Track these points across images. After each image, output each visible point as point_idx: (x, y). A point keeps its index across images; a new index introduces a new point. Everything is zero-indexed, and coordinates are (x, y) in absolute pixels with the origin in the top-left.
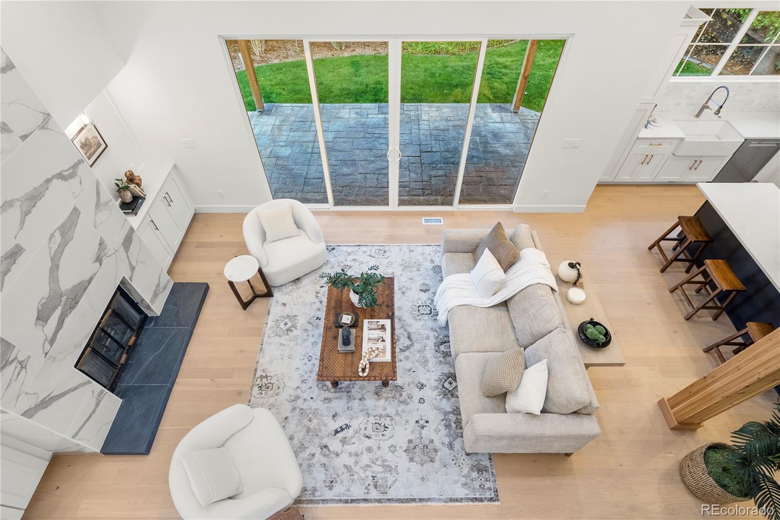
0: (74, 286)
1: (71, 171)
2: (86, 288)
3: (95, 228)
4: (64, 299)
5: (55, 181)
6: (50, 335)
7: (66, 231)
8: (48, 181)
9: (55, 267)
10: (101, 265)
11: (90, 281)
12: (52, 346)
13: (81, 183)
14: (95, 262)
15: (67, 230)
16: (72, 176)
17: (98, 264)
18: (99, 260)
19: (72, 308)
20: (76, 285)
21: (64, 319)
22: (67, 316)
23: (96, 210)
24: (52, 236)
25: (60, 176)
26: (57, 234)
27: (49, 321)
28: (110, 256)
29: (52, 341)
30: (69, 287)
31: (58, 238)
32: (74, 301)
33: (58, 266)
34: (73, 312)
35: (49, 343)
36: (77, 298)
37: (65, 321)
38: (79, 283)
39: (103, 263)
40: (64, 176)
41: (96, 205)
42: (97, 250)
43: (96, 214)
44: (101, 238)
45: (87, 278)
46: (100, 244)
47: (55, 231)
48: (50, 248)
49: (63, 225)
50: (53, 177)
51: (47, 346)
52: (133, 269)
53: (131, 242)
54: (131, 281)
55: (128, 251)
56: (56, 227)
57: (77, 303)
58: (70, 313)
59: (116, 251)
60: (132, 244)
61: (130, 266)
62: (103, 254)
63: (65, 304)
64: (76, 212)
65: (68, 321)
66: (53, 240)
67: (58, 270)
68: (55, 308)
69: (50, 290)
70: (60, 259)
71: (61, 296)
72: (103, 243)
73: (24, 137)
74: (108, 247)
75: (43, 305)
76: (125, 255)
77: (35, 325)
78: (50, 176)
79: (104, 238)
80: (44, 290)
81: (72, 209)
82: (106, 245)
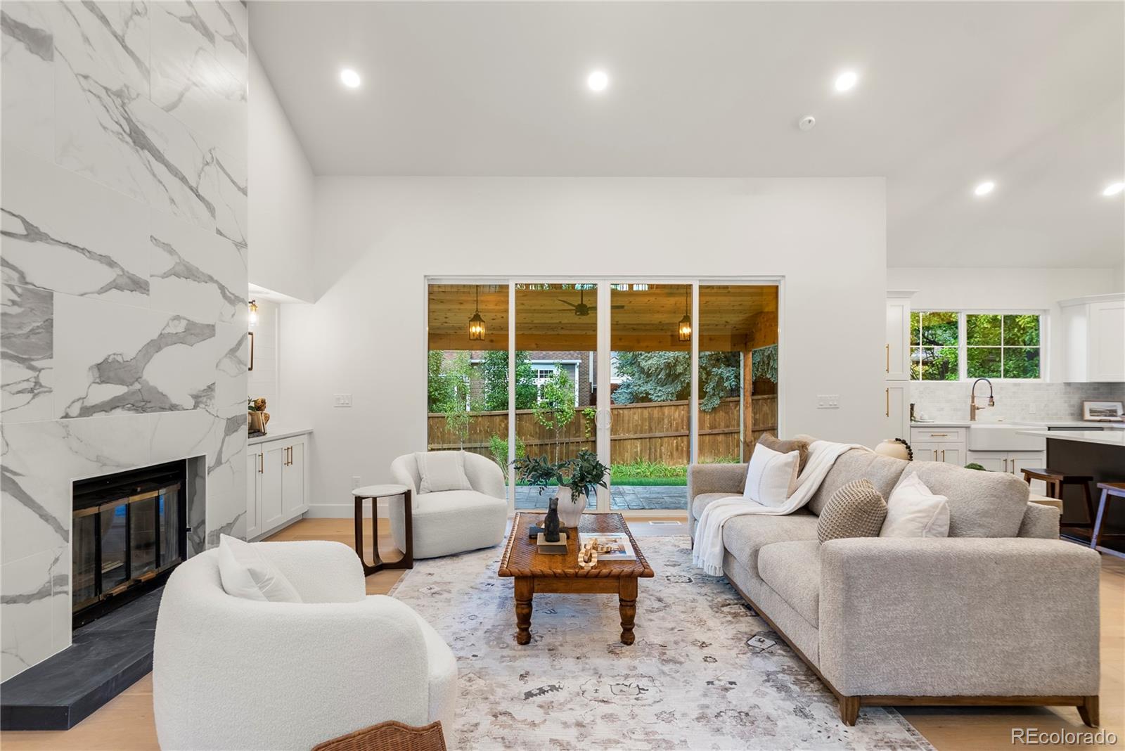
0: (156, 388)
1: (233, 297)
2: (163, 409)
3: (217, 367)
4: (137, 386)
5: (215, 286)
6: (88, 404)
7: (192, 332)
8: (211, 279)
9: (156, 346)
10: (194, 408)
11: (172, 408)
12: (80, 415)
14: (192, 397)
16: (231, 301)
17: (192, 402)
18: (197, 400)
19: (135, 407)
20: (158, 391)
21: (118, 407)
22: (123, 407)
23: (228, 353)
24: (177, 318)
25: (222, 289)
26: (183, 324)
27: (104, 385)
28: (210, 413)
29: (87, 411)
30: (152, 384)
31: (180, 327)
32: (143, 403)
33: (159, 349)
34: (132, 413)
35: (81, 409)
36: (149, 405)
37: (118, 411)
38: (162, 394)
39: (198, 410)
40: (224, 292)
41: (231, 350)
42: (202, 389)
43: (226, 356)
44: (214, 383)
45: (173, 400)
46: (209, 387)
47: (185, 319)
48: (168, 325)
49: (194, 324)
50: (217, 282)
51: (75, 410)
52: (219, 462)
53: (236, 431)
54: (208, 474)
55: (227, 435)
56: (187, 317)
57: (144, 410)
58: (129, 409)
59: (217, 416)
60: (235, 433)
61: (218, 455)
62: (204, 399)
63: (134, 393)
64: (212, 330)
65: (118, 413)
66: (176, 322)
67: (157, 352)
68: (122, 383)
69: (134, 358)
70: (167, 345)
71: (137, 380)
72: (212, 391)
73: (219, 232)
74: (213, 401)
75: (115, 361)
76: (222, 434)
77: (91, 368)
78: (215, 278)
79: (217, 388)
80: (129, 349)
81: (211, 323)
82: (214, 397)
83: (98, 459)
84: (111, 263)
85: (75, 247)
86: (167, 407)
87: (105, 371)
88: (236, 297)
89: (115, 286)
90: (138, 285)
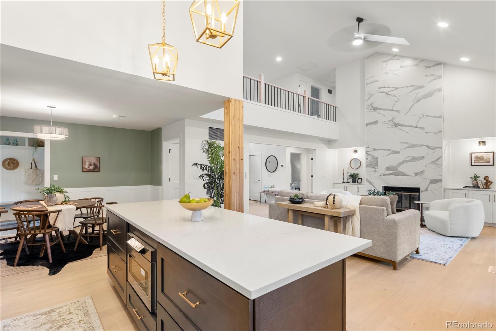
3: (425, 166)
4: (396, 171)
5: (425, 146)
6: (385, 174)
8: (423, 145)
9: (402, 163)
10: (415, 176)
11: (407, 176)
12: (383, 176)
13: (433, 153)
14: (415, 173)
15: (414, 159)
16: (432, 149)
17: (415, 175)
18: (416, 175)
19: (396, 175)
20: (402, 172)
21: (391, 175)
22: (393, 175)
23: (431, 162)
24: (409, 157)
25: (428, 147)
26: (411, 158)
27: (388, 171)
28: (422, 178)
29: (384, 175)
30: (400, 171)
31: (410, 158)
32: (398, 174)
33: (403, 164)
34: (394, 176)
38: (404, 173)
39: (417, 177)
40: (429, 147)
41: (433, 162)
42: (419, 172)
43: (430, 163)
45: (408, 174)
46: (422, 171)
48: (406, 159)
49: (415, 157)
50: (425, 145)
51: (382, 175)
52: (426, 190)
53: (436, 183)
54: (421, 192)
55: (431, 184)
56: (412, 156)
57: (398, 176)
59: (426, 179)
60: (435, 184)
61: (426, 188)
62: (420, 174)
63: (395, 172)
64: (423, 158)
66: (409, 158)
68: (392, 170)
69: (395, 166)
70: (405, 163)
71: (396, 170)
72: (423, 172)
73: (426, 133)
74: (423, 175)
75: (391, 167)
76: (429, 183)
77: (385, 168)
78: (424, 144)
79: (425, 171)
80: (394, 164)
81: (422, 156)
82: (424, 174)
83: (387, 183)
84: (389, 150)
85: (382, 150)
86: (405, 175)
87: (388, 169)
88: (435, 147)
89: (391, 154)
90: (397, 152)
